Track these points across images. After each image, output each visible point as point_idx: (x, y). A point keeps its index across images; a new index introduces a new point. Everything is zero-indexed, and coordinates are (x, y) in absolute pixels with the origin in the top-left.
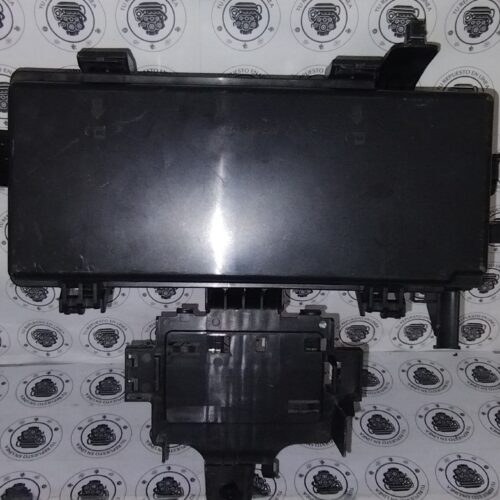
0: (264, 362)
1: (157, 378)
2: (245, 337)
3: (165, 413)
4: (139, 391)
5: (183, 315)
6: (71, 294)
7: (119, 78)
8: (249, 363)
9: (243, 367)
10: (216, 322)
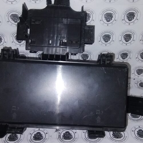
0: (49, 37)
1: (83, 33)
2: (55, 45)
3: (81, 22)
4: (89, 30)
5: (74, 53)
6: (109, 61)
7: (91, 129)
8: (53, 37)
9: (56, 36)
10: (64, 50)
